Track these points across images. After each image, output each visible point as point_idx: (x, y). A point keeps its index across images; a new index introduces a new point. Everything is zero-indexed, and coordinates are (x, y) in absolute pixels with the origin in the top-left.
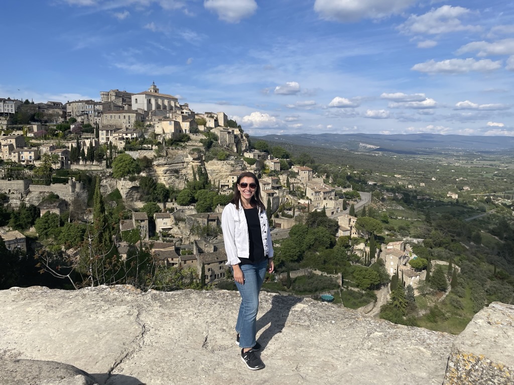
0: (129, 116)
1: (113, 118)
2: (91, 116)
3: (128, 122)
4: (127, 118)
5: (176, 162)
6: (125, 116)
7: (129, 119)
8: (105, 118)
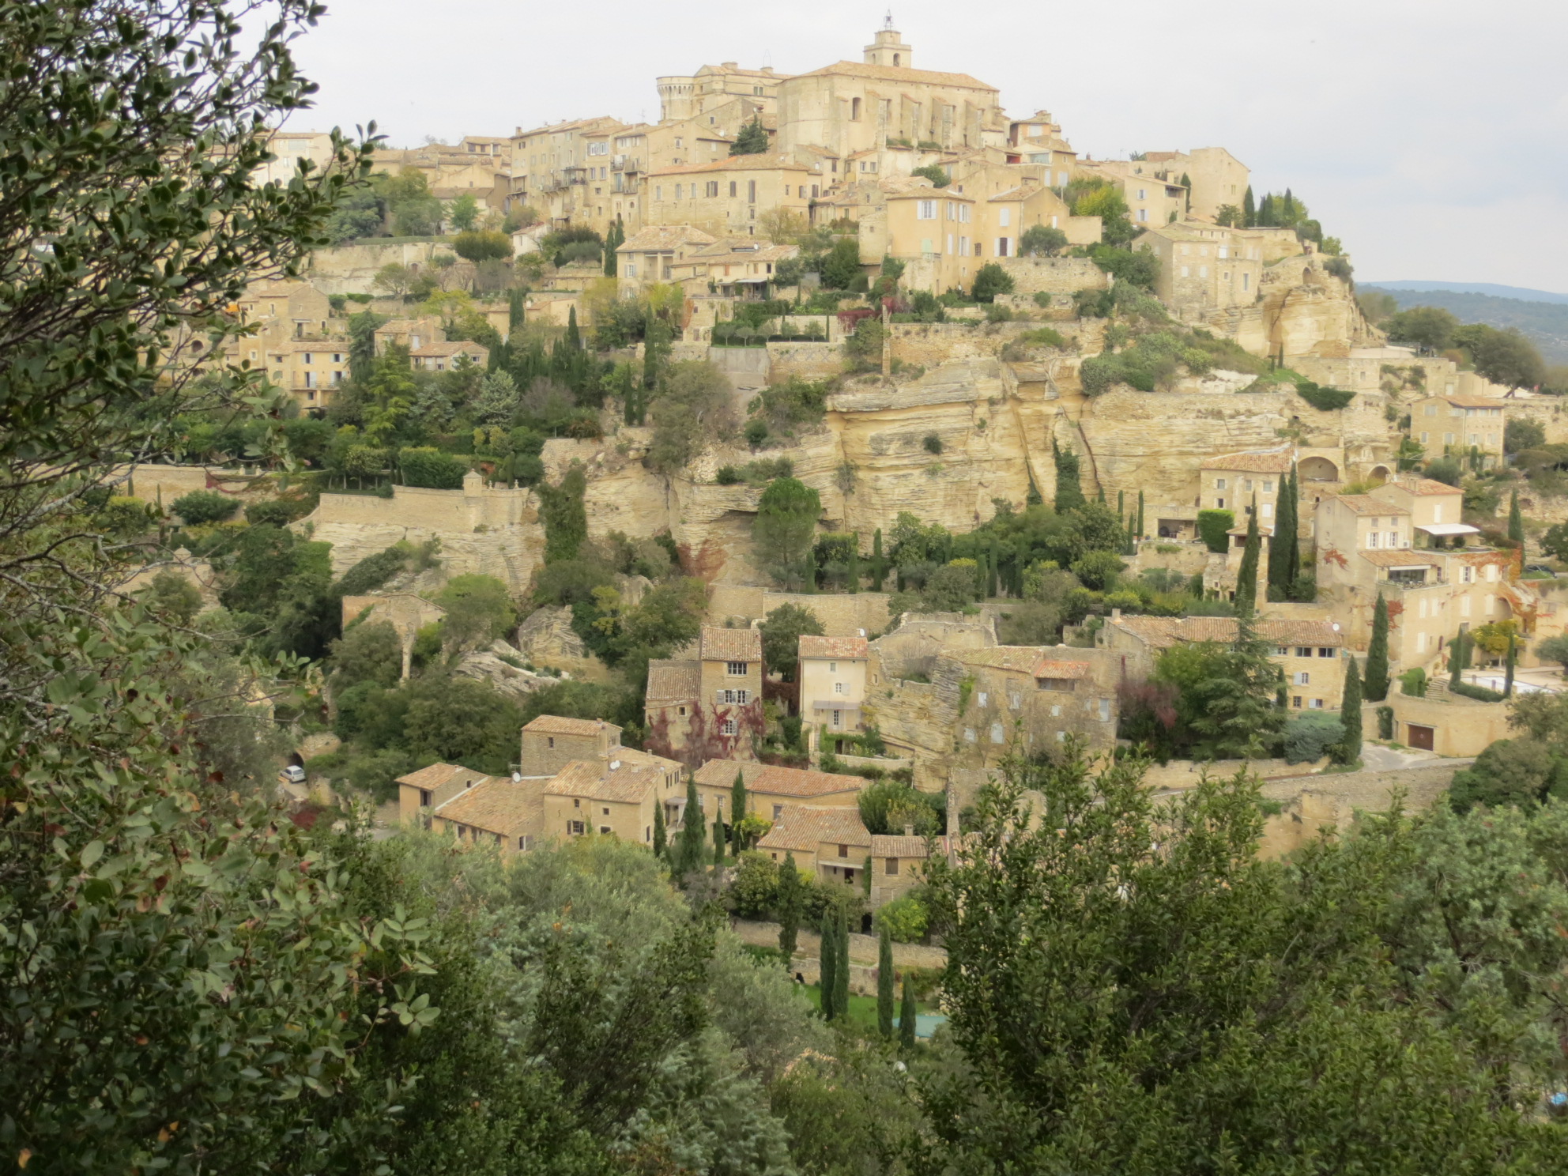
0: (753, 184)
1: (686, 197)
2: (598, 190)
3: (747, 213)
4: (743, 192)
5: (941, 396)
6: (733, 185)
7: (752, 199)
8: (652, 196)
